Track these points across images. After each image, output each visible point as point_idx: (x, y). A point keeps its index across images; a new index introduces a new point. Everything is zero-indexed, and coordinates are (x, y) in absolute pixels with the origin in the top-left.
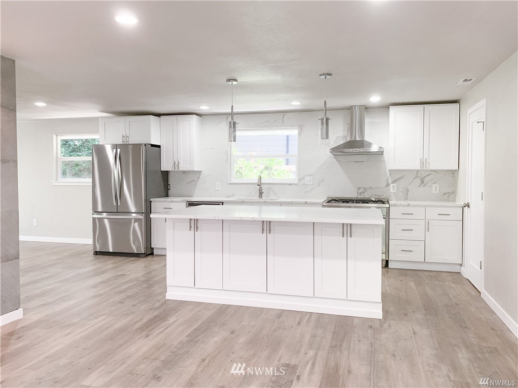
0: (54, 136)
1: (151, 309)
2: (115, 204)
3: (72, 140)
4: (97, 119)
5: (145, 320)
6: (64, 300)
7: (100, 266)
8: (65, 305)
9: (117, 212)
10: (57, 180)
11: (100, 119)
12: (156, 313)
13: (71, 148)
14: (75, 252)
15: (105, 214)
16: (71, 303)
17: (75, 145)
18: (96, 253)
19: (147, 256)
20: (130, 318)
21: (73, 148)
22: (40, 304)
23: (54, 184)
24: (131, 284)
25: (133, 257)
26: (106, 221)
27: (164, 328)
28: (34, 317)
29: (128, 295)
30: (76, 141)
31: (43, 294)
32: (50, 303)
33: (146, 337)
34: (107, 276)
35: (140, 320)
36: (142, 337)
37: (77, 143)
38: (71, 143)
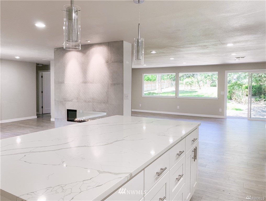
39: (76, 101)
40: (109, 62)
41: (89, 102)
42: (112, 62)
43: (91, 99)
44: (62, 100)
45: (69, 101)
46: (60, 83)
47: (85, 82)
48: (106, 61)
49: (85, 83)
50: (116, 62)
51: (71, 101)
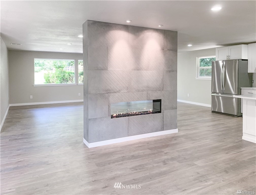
0: (197, 58)
1: (233, 142)
2: (222, 89)
3: (206, 59)
4: (215, 49)
5: (228, 146)
6: (195, 129)
7: (213, 118)
8: (194, 131)
9: (223, 93)
10: (198, 77)
11: (216, 48)
12: (235, 145)
13: (205, 62)
14: (203, 110)
15: (220, 94)
16: (197, 131)
17: (207, 61)
18: (213, 112)
19: (238, 117)
20: (221, 143)
21: (206, 62)
22: (185, 129)
23: (196, 79)
24: (226, 129)
25: (231, 116)
26: (220, 97)
27: (237, 152)
28: (182, 133)
29: (223, 133)
30: (207, 59)
31: (187, 125)
32: (189, 129)
33: (227, 153)
34: (216, 123)
35: (226, 145)
36: (224, 153)
37: (208, 60)
38: (206, 60)
39: (126, 91)
40: (165, 49)
41: (142, 91)
42: (168, 50)
43: (145, 87)
44: (103, 93)
45: (115, 92)
46: (100, 70)
47: (138, 68)
48: (162, 48)
49: (138, 70)
50: (171, 50)
51: (119, 91)
